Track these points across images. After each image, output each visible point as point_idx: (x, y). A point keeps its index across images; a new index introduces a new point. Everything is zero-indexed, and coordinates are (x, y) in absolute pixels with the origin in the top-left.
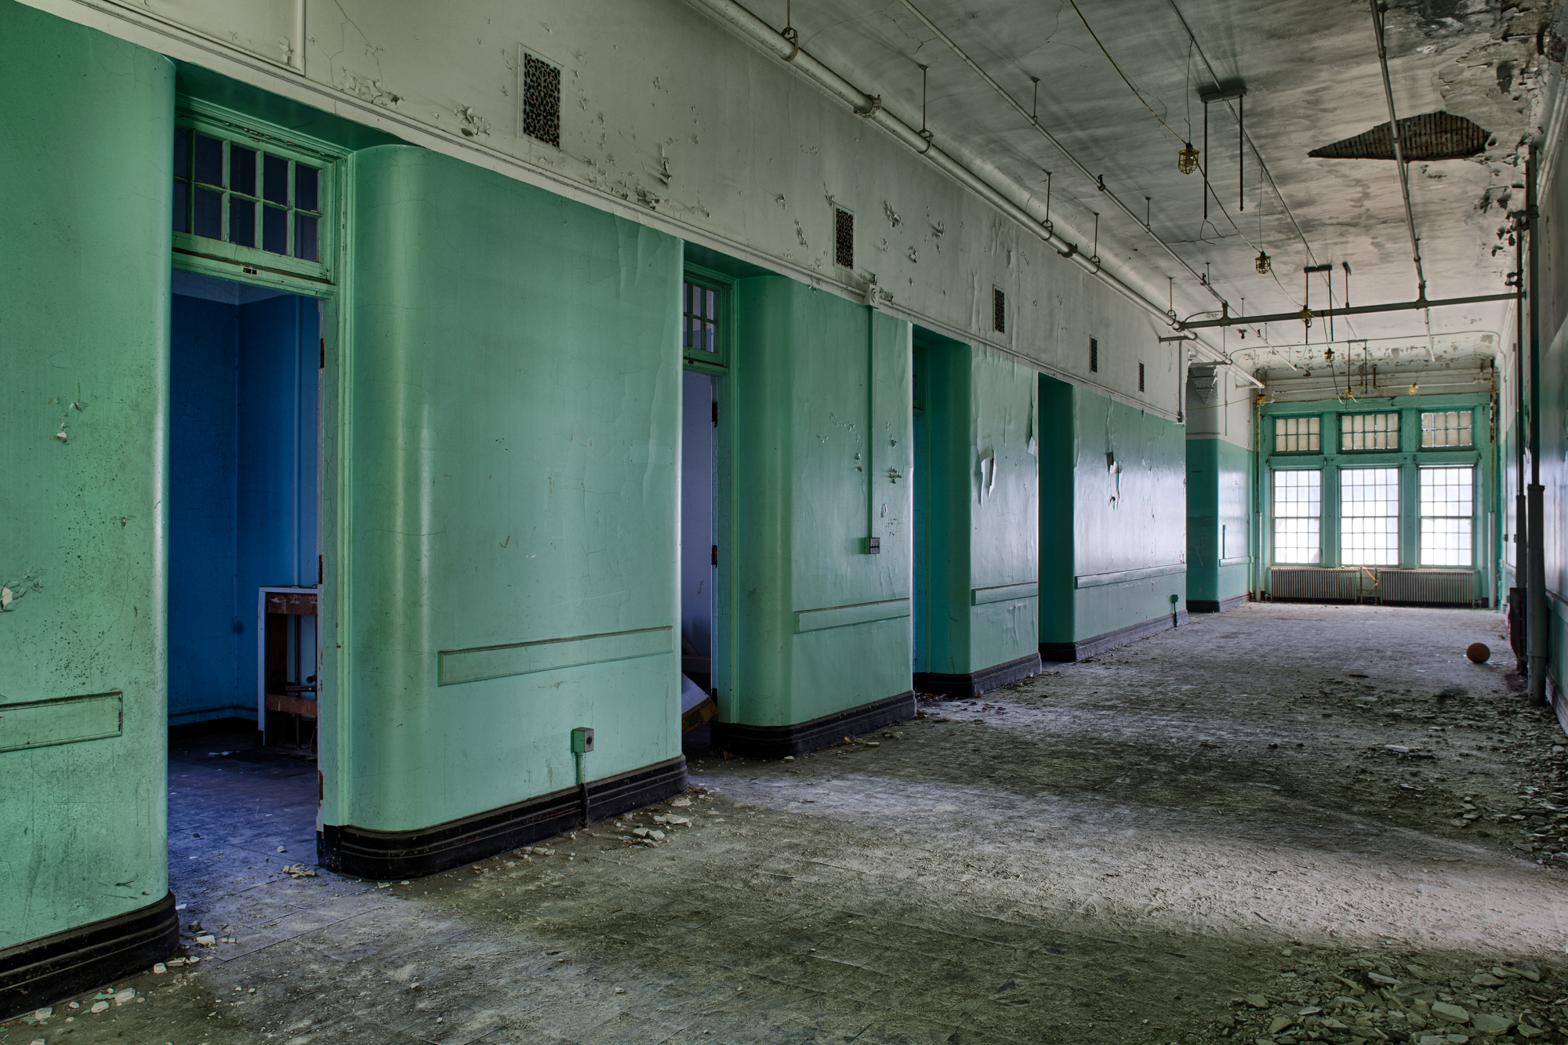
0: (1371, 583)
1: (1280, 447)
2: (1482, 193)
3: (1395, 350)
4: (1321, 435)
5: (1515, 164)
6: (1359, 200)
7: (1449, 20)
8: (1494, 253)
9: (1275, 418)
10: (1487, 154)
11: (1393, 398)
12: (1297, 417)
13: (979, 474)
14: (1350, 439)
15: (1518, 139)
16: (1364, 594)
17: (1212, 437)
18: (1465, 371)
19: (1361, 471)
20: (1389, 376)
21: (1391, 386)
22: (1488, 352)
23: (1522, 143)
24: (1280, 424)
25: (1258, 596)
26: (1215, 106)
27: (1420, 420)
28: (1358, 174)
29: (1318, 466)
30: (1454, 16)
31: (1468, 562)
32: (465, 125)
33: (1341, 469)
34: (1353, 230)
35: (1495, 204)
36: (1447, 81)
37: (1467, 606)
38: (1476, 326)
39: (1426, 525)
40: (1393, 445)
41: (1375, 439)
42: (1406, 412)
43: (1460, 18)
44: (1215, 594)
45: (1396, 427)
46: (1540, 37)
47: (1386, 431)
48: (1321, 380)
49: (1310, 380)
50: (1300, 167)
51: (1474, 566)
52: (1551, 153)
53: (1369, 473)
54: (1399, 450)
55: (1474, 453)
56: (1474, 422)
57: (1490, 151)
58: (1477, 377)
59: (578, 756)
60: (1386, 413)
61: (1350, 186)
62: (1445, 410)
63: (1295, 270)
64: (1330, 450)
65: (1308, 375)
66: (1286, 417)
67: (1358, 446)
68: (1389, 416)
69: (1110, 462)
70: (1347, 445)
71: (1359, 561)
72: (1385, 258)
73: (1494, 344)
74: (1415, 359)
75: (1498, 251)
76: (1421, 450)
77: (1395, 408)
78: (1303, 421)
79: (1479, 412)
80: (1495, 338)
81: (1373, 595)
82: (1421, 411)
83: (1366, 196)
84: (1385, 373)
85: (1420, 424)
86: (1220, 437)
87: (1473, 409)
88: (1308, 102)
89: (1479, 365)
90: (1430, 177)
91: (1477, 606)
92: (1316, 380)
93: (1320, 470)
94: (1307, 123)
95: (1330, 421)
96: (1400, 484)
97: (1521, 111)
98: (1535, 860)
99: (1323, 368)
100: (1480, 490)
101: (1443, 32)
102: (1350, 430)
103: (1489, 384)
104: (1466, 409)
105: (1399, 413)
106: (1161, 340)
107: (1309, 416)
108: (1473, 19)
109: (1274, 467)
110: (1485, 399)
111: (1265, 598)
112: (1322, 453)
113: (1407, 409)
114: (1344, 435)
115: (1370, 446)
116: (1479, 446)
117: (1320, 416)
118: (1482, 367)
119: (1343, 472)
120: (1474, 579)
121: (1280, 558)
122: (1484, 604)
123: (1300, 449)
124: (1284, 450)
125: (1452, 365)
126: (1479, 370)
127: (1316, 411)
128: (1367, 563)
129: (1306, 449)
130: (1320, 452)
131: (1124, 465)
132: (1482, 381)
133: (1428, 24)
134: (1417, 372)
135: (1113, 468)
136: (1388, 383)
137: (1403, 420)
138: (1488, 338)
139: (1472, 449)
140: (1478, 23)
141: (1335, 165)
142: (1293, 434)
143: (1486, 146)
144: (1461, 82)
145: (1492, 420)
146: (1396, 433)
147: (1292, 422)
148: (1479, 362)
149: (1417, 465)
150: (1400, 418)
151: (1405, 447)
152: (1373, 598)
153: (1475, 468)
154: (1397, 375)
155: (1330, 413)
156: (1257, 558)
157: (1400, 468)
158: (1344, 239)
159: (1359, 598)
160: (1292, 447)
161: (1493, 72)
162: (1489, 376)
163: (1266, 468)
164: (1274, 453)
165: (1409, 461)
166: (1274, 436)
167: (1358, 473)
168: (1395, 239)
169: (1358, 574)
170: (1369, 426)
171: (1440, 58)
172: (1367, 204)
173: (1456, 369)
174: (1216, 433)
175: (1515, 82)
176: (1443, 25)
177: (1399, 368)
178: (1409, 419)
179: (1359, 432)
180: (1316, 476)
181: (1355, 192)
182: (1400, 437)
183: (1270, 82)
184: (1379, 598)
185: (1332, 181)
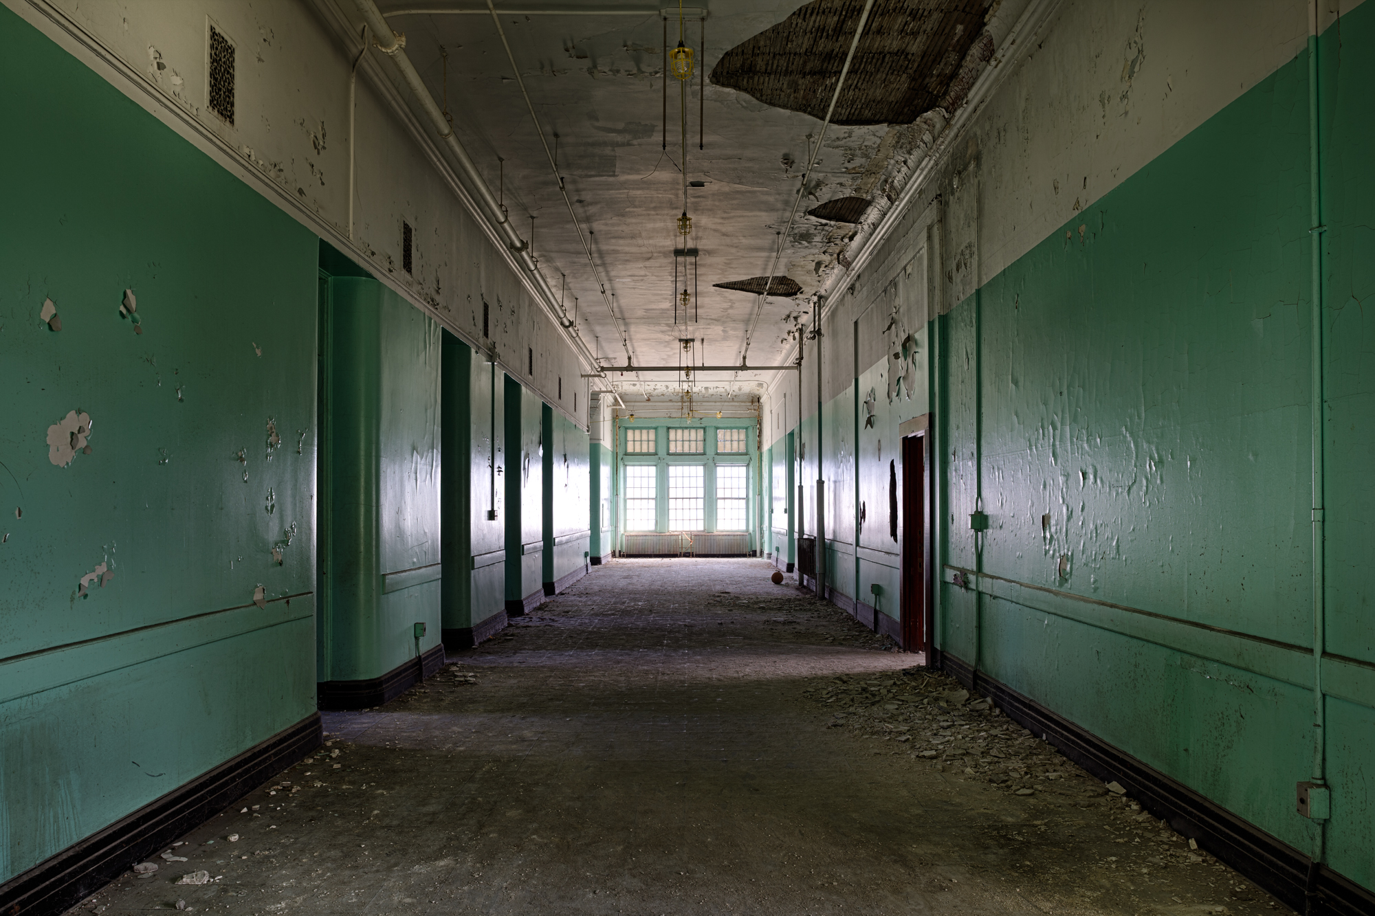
0: (687, 543)
1: (630, 450)
2: (788, 313)
3: (706, 388)
4: (656, 441)
5: (809, 303)
6: (727, 309)
7: (804, 242)
8: (782, 341)
9: (626, 429)
10: (797, 296)
11: (701, 419)
12: (641, 428)
13: (524, 468)
14: (674, 445)
15: (814, 292)
16: (684, 550)
17: (597, 442)
18: (743, 404)
19: (681, 467)
20: (699, 404)
21: (700, 411)
22: (757, 393)
23: (815, 295)
24: (630, 433)
25: (617, 554)
26: (680, 259)
27: (717, 434)
28: (732, 297)
29: (654, 463)
30: (806, 241)
31: (743, 527)
32: (390, 267)
33: (669, 466)
34: (716, 322)
35: (792, 319)
36: (791, 266)
37: (744, 556)
38: (756, 378)
39: (720, 503)
40: (700, 450)
41: (690, 446)
42: (707, 429)
43: (809, 242)
44: (599, 552)
45: (702, 438)
46: (838, 255)
47: (696, 441)
48: (657, 404)
49: (650, 404)
50: (705, 290)
51: (747, 530)
52: (831, 304)
53: (686, 468)
54: (704, 454)
55: (747, 457)
56: (747, 436)
57: (799, 295)
58: (750, 408)
59: (417, 638)
60: (696, 428)
61: (726, 302)
62: (731, 428)
63: (673, 340)
64: (662, 452)
65: (649, 400)
66: (634, 429)
67: (679, 450)
68: (698, 430)
69: (565, 461)
70: (672, 450)
71: (680, 529)
72: (725, 338)
73: (764, 389)
74: (715, 394)
75: (784, 341)
76: (717, 454)
77: (702, 426)
78: (644, 432)
79: (750, 430)
80: (765, 385)
81: (689, 551)
82: (717, 428)
83: (731, 307)
84: (696, 402)
85: (717, 437)
86: (602, 442)
87: (747, 428)
88: (725, 263)
89: (750, 400)
90: (767, 303)
91: (750, 556)
92: (654, 404)
93: (656, 466)
94: (720, 272)
95: (662, 432)
96: (704, 476)
97: (819, 281)
98: (865, 649)
99: (659, 396)
100: (751, 481)
101: (800, 246)
102: (674, 439)
103: (757, 413)
104: (743, 428)
105: (704, 429)
106: (582, 376)
107: (648, 428)
108: (814, 244)
109: (626, 463)
110: (754, 423)
111: (622, 555)
112: (657, 455)
113: (709, 427)
114: (671, 442)
115: (686, 450)
116: (750, 452)
117: (656, 428)
118: (752, 402)
119: (670, 467)
120: (748, 537)
121: (629, 528)
122: (754, 554)
123: (643, 451)
124: (632, 451)
125: (735, 399)
126: (750, 404)
127: (654, 425)
128: (685, 530)
129: (647, 451)
130: (656, 454)
131: (569, 462)
132: (753, 411)
133: (794, 242)
134: (715, 402)
135: (566, 464)
136: (698, 409)
137: (707, 433)
138: (760, 385)
139: (746, 454)
140: (816, 245)
141: (723, 292)
142: (638, 441)
143: (798, 293)
144: (798, 266)
145: (758, 436)
146: (702, 442)
147: (637, 432)
148: (751, 398)
149: (715, 464)
150: (705, 432)
151: (708, 452)
152: (689, 553)
153: (748, 466)
154: (704, 404)
155: (662, 427)
156: (616, 527)
157: (704, 465)
158: (709, 327)
159: (681, 553)
160: (638, 450)
161: (814, 264)
162: (756, 408)
163: (622, 463)
164: (626, 454)
165: (711, 461)
166: (626, 441)
167: (679, 468)
168: (735, 329)
169: (680, 537)
170: (686, 437)
171: (793, 255)
172: (730, 311)
173: (737, 402)
174: (599, 440)
175: (821, 269)
176: (800, 243)
177: (705, 399)
178: (710, 432)
179: (681, 441)
180: (653, 470)
181: (726, 305)
182: (705, 445)
183: (709, 253)
184: (693, 553)
185: (718, 299)
